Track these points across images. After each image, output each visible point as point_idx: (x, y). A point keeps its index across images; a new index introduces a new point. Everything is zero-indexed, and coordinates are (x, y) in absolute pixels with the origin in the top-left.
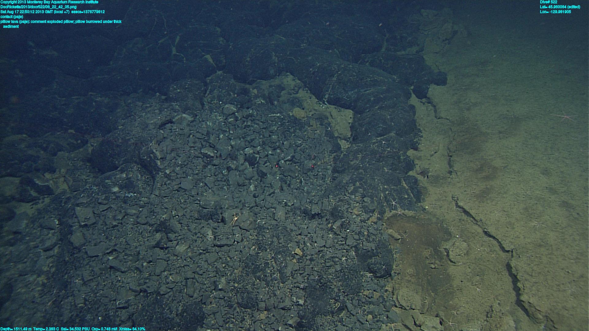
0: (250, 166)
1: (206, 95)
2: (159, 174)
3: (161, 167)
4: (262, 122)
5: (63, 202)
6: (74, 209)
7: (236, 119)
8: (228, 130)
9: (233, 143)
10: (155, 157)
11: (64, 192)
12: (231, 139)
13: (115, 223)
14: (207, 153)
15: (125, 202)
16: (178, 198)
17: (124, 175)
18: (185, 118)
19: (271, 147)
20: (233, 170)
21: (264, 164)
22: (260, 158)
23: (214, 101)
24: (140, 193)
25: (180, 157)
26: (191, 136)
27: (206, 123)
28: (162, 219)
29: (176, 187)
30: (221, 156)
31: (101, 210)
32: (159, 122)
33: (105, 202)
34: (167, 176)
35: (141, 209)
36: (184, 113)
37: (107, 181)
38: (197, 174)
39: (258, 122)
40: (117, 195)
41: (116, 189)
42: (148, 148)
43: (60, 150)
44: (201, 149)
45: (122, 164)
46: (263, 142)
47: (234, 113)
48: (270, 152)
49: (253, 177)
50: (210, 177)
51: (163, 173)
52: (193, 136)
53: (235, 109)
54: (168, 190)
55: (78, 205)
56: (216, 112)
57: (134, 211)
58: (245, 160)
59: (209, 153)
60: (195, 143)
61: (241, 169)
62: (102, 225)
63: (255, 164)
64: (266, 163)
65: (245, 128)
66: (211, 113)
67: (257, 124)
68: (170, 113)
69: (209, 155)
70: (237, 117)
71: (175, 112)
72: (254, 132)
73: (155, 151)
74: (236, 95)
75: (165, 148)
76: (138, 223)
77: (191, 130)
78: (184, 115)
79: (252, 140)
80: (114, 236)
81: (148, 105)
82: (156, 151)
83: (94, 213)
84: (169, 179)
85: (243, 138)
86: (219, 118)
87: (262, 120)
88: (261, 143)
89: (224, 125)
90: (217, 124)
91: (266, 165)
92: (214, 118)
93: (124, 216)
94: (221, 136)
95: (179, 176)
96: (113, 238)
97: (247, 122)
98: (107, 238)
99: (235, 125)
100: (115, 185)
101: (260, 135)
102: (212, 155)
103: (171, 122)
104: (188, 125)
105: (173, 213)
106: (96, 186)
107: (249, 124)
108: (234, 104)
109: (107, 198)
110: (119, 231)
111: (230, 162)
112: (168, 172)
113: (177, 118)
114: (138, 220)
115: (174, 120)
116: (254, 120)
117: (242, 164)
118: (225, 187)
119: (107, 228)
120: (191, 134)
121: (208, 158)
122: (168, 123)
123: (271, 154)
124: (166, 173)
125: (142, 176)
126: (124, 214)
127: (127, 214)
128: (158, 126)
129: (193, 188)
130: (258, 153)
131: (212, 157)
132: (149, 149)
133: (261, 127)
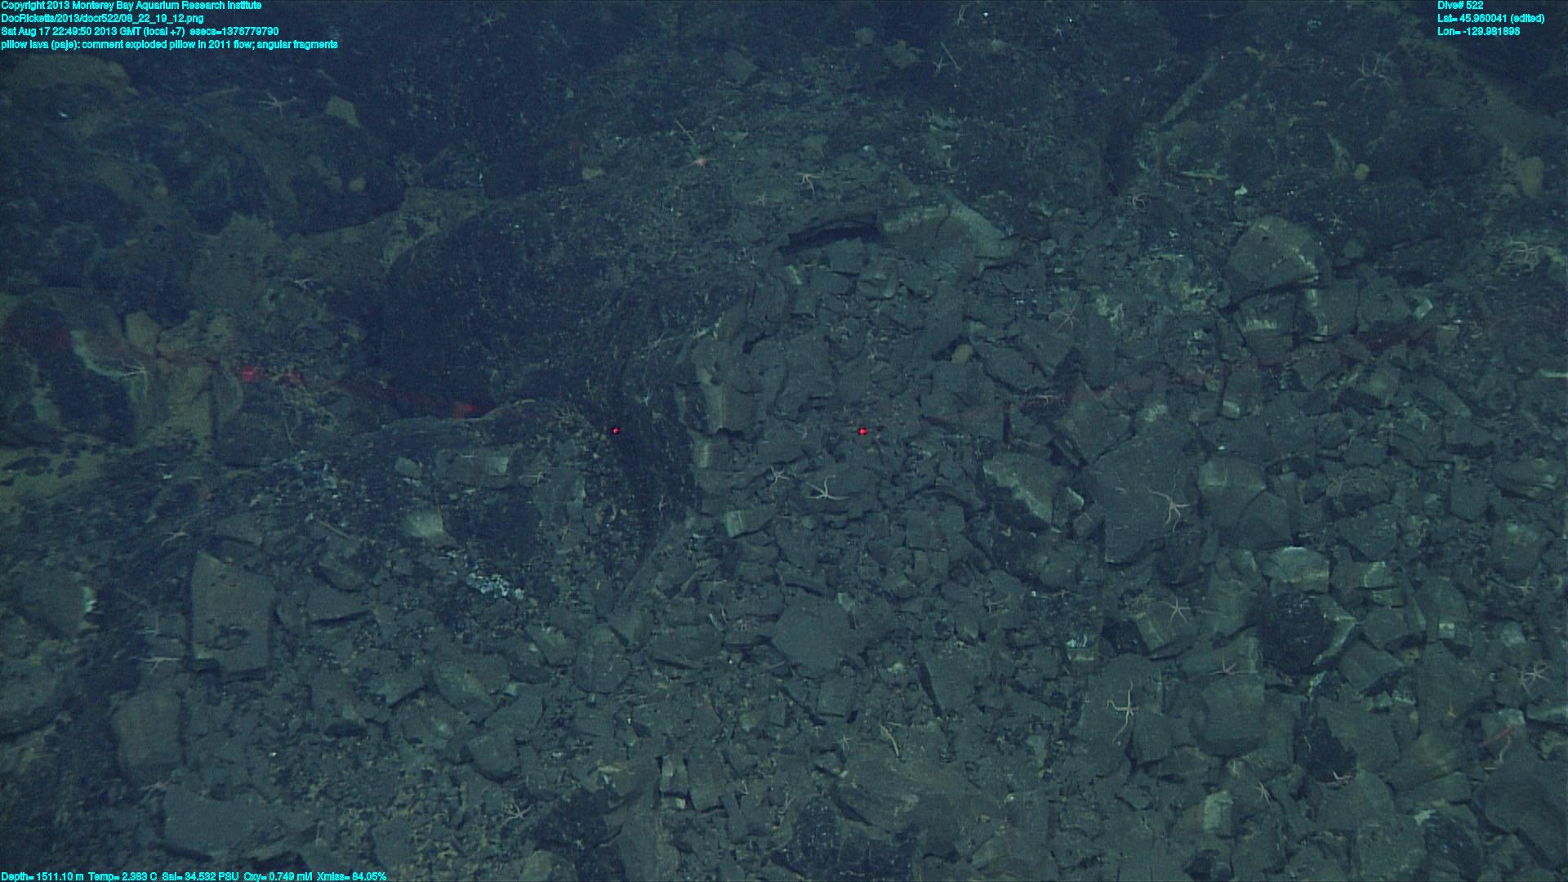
0: (1265, 662)
1: (1172, 114)
2: (682, 518)
3: (705, 486)
4: (1470, 402)
5: (158, 503)
6: (191, 561)
7: (1301, 331)
8: (1214, 386)
9: (1212, 480)
10: (698, 412)
11: (180, 451)
12: (1210, 451)
13: (350, 714)
14: (1009, 491)
15: (448, 617)
16: (732, 700)
17: (503, 464)
18: (961, 230)
19: (1468, 594)
20: (1146, 652)
21: (1372, 692)
22: (1359, 636)
23: (1206, 167)
24: (547, 594)
25: (840, 458)
26: (963, 353)
27: (1087, 299)
28: (591, 784)
29: (745, 629)
30: (1097, 534)
31: (314, 616)
32: (800, 217)
33: (349, 576)
34: (725, 552)
35: (512, 689)
36: (970, 200)
37: (404, 464)
38: (898, 599)
39: (1441, 393)
40: (426, 560)
41: (429, 527)
42: (678, 351)
43: (246, 208)
44: (989, 452)
45: (519, 395)
46: (1427, 542)
47: (1294, 288)
48: (1447, 627)
49: (1254, 745)
51: (707, 523)
52: (976, 356)
53: (1310, 265)
54: (693, 631)
55: (215, 545)
56: (1178, 248)
57: (471, 685)
58: (1254, 621)
59: (1024, 494)
60: (965, 401)
61: (1196, 662)
62: (287, 697)
63: (1312, 671)
64: (1384, 685)
65: (1335, 408)
66: (1144, 245)
67: (1430, 406)
68: (884, 178)
69: (1021, 507)
70: (1308, 322)
71: (915, 179)
72: (1392, 451)
73: (705, 378)
74: (1362, 171)
75: (771, 381)
76: (468, 758)
77: (967, 318)
78: (965, 214)
79: (1358, 503)
80: (322, 783)
81: (783, 90)
82: (715, 382)
83: (276, 618)
84: (727, 571)
85: (1303, 471)
86: (1187, 290)
87: (1477, 392)
88: (1414, 541)
89: (1202, 345)
90: (1159, 323)
91: (1384, 701)
92: (1155, 281)
93: (414, 695)
94: (1154, 412)
95: (788, 572)
96: (314, 790)
97: (1369, 371)
98: (284, 779)
99: (1277, 367)
100: (437, 499)
101: (1425, 488)
102: (1040, 509)
103: (868, 231)
104: (968, 280)
105: (668, 773)
106: (345, 473)
107: (1377, 386)
108: (1319, 228)
109: (366, 561)
110: (357, 765)
111: (1146, 598)
112: (733, 523)
113: (913, 218)
114: (475, 743)
115: (888, 227)
116: (1422, 369)
117: (1220, 641)
119: (306, 728)
120: (963, 339)
121: (1007, 521)
122: (849, 234)
123: (1448, 643)
124: (720, 528)
125: (593, 498)
126: (419, 682)
127: (429, 687)
128: (783, 238)
129: (838, 671)
130: (1363, 602)
131: (1040, 527)
132: (680, 359)
133: (1451, 437)
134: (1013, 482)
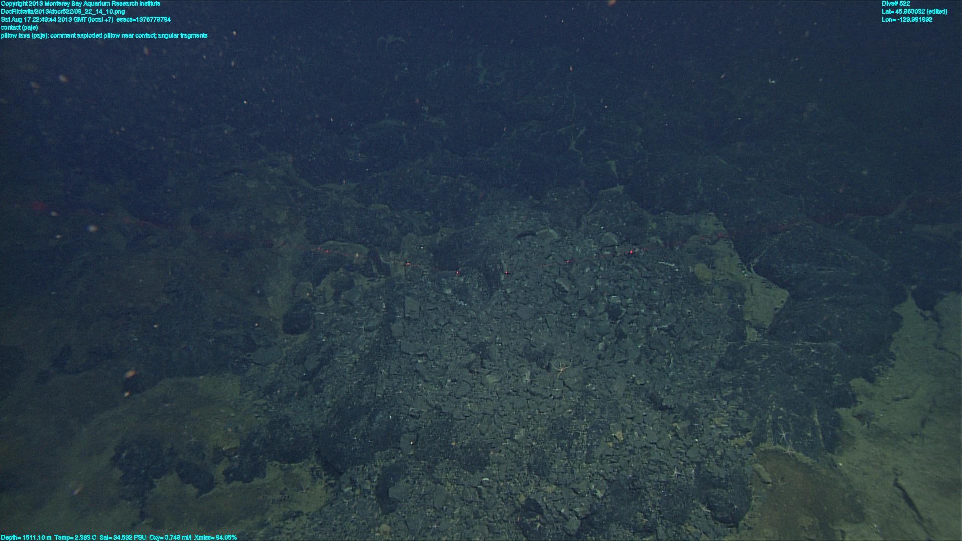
0: (609, 317)
1: (589, 213)
2: (498, 290)
3: (503, 283)
4: (646, 268)
5: (396, 287)
6: (404, 298)
7: (614, 254)
8: (598, 265)
9: (599, 283)
10: (502, 270)
11: (399, 278)
12: (598, 277)
13: (435, 327)
14: (561, 285)
15: (453, 309)
16: (509, 324)
17: (463, 279)
18: (551, 234)
19: (646, 304)
20: (586, 315)
21: (629, 323)
22: (626, 313)
23: (595, 223)
24: (471, 305)
25: (528, 278)
26: (551, 258)
27: (575, 248)
28: (483, 341)
29: (511, 311)
30: (577, 293)
31: (428, 308)
32: (520, 231)
33: (433, 300)
34: (507, 296)
35: (465, 323)
36: (552, 228)
37: (443, 279)
38: (540, 305)
39: (641, 266)
40: (448, 297)
41: (449, 291)
42: (497, 257)
44: (556, 277)
45: (465, 266)
46: (639, 294)
47: (613, 246)
48: (643, 311)
49: (608, 333)
50: (554, 314)
51: (503, 290)
52: (553, 259)
53: (617, 242)
54: (501, 311)
55: (408, 294)
56: (591, 238)
57: (458, 322)
58: (606, 310)
59: (564, 285)
60: (551, 267)
61: (597, 317)
62: (423, 323)
63: (617, 319)
64: (632, 322)
65: (620, 269)
66: (585, 237)
67: (638, 268)
68: (536, 224)
69: (563, 288)
70: (616, 253)
71: (542, 224)
72: (632, 278)
73: (503, 262)
74: (625, 224)
75: (515, 263)
76: (458, 336)
77: (552, 251)
78: (551, 231)
79: (625, 287)
80: (430, 339)
81: (515, 207)
82: (505, 263)
83: (420, 308)
84: (506, 300)
85: (615, 281)
86: (593, 246)
87: (648, 266)
88: (636, 294)
89: (596, 257)
90: (588, 253)
91: (631, 325)
92: (587, 245)
93: (447, 324)
94: (587, 270)
95: (519, 300)
96: (428, 341)
97: (627, 262)
98: (423, 339)
99: (610, 261)
100: (450, 286)
101: (638, 284)
102: (567, 288)
103: (533, 234)
104: (552, 244)
105: (497, 338)
106: (432, 281)
107: (629, 265)
108: (617, 235)
109: (437, 298)
110: (436, 337)
111: (586, 305)
112: (508, 290)
113: (542, 232)
114: (459, 333)
115: (537, 233)
116: (637, 262)
117: (601, 314)
118: (567, 333)
119: (427, 329)
120: (551, 255)
121: (560, 290)
122: (529, 235)
123: (643, 313)
124: (506, 292)
125: (479, 286)
126: (447, 321)
127: (450, 322)
128: (516, 236)
129: (529, 320)
130: (627, 306)
131: (566, 291)
132: (498, 259)
133: (643, 275)
134: (561, 283)
